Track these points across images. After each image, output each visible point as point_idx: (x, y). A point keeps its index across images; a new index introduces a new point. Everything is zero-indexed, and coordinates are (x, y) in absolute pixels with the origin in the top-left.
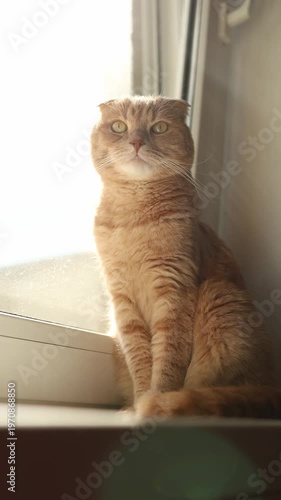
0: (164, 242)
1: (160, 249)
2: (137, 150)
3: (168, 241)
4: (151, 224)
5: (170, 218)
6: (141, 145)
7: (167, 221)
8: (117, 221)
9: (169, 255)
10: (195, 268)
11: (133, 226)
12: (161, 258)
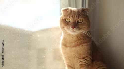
0: (82, 52)
1: (81, 54)
2: (73, 29)
3: (83, 52)
4: (78, 47)
5: (83, 45)
6: (74, 28)
7: (82, 46)
8: (68, 45)
9: (83, 56)
10: (91, 58)
11: (72, 47)
12: (81, 57)
